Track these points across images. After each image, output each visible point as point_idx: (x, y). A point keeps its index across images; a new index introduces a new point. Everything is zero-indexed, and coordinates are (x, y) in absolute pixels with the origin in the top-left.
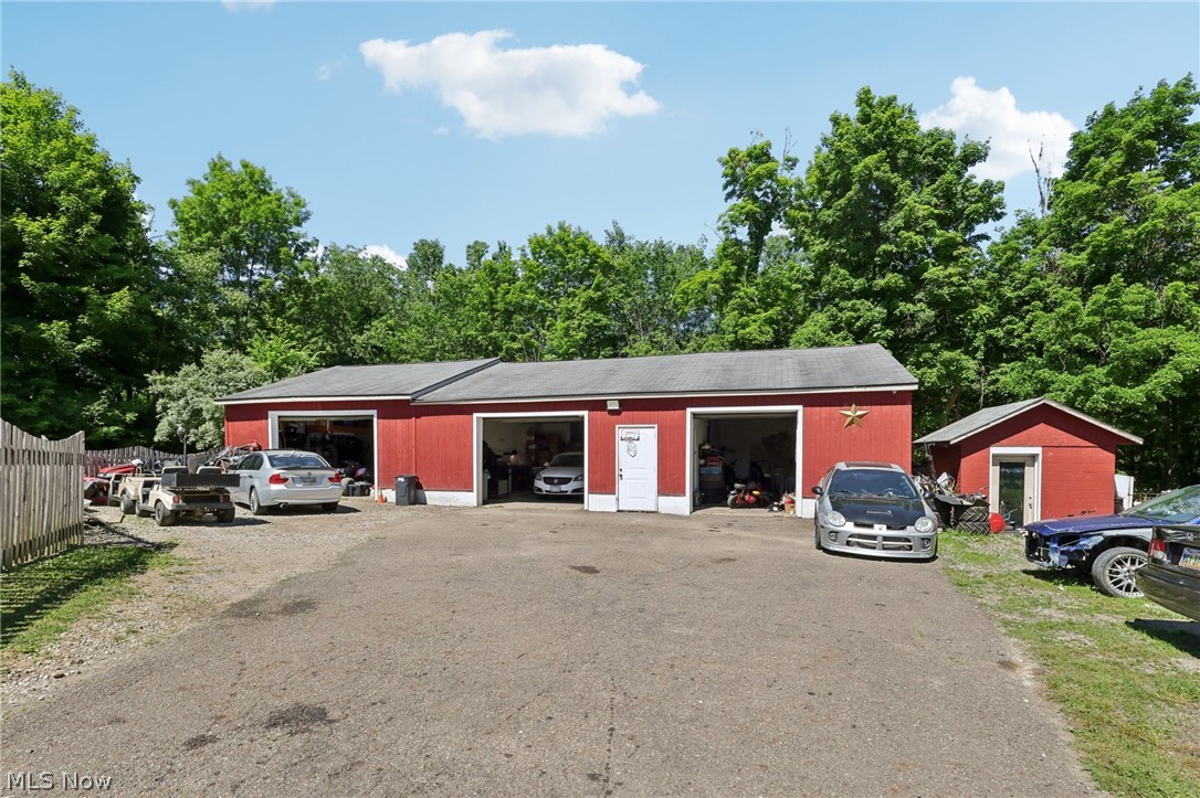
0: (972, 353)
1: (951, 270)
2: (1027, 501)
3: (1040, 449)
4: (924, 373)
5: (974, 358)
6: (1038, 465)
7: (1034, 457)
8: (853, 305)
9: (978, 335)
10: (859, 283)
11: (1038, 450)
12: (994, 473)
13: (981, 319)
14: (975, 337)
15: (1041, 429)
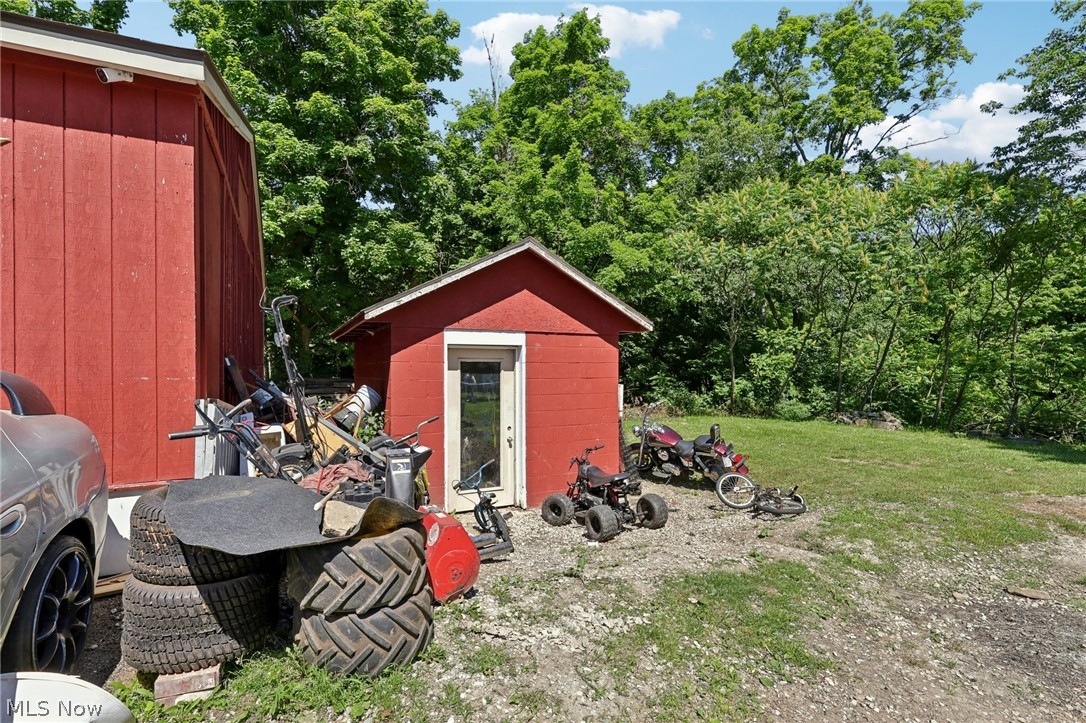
0: (429, 234)
1: (402, 106)
2: (505, 435)
3: (523, 336)
4: (370, 249)
5: (432, 241)
6: (521, 366)
7: (513, 351)
8: (264, 129)
9: (435, 210)
10: (276, 101)
11: (518, 339)
12: (452, 381)
13: (438, 191)
14: (432, 214)
15: (524, 300)
